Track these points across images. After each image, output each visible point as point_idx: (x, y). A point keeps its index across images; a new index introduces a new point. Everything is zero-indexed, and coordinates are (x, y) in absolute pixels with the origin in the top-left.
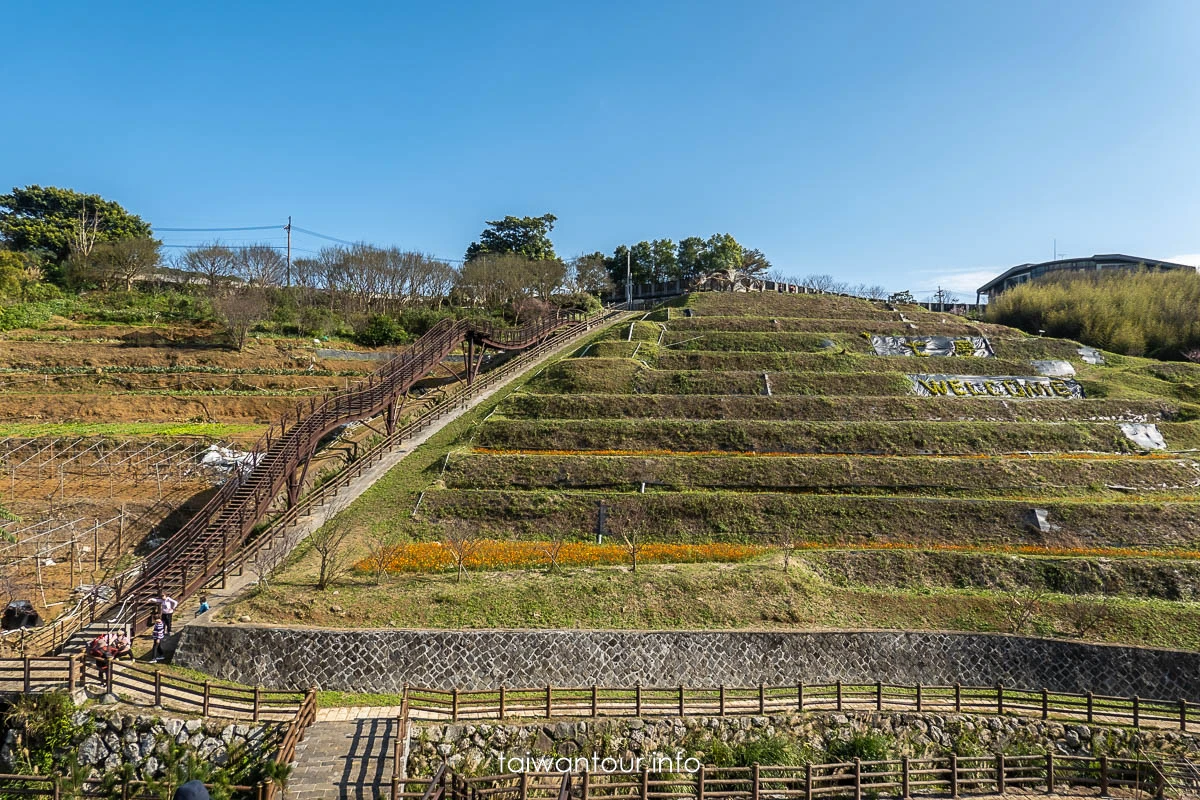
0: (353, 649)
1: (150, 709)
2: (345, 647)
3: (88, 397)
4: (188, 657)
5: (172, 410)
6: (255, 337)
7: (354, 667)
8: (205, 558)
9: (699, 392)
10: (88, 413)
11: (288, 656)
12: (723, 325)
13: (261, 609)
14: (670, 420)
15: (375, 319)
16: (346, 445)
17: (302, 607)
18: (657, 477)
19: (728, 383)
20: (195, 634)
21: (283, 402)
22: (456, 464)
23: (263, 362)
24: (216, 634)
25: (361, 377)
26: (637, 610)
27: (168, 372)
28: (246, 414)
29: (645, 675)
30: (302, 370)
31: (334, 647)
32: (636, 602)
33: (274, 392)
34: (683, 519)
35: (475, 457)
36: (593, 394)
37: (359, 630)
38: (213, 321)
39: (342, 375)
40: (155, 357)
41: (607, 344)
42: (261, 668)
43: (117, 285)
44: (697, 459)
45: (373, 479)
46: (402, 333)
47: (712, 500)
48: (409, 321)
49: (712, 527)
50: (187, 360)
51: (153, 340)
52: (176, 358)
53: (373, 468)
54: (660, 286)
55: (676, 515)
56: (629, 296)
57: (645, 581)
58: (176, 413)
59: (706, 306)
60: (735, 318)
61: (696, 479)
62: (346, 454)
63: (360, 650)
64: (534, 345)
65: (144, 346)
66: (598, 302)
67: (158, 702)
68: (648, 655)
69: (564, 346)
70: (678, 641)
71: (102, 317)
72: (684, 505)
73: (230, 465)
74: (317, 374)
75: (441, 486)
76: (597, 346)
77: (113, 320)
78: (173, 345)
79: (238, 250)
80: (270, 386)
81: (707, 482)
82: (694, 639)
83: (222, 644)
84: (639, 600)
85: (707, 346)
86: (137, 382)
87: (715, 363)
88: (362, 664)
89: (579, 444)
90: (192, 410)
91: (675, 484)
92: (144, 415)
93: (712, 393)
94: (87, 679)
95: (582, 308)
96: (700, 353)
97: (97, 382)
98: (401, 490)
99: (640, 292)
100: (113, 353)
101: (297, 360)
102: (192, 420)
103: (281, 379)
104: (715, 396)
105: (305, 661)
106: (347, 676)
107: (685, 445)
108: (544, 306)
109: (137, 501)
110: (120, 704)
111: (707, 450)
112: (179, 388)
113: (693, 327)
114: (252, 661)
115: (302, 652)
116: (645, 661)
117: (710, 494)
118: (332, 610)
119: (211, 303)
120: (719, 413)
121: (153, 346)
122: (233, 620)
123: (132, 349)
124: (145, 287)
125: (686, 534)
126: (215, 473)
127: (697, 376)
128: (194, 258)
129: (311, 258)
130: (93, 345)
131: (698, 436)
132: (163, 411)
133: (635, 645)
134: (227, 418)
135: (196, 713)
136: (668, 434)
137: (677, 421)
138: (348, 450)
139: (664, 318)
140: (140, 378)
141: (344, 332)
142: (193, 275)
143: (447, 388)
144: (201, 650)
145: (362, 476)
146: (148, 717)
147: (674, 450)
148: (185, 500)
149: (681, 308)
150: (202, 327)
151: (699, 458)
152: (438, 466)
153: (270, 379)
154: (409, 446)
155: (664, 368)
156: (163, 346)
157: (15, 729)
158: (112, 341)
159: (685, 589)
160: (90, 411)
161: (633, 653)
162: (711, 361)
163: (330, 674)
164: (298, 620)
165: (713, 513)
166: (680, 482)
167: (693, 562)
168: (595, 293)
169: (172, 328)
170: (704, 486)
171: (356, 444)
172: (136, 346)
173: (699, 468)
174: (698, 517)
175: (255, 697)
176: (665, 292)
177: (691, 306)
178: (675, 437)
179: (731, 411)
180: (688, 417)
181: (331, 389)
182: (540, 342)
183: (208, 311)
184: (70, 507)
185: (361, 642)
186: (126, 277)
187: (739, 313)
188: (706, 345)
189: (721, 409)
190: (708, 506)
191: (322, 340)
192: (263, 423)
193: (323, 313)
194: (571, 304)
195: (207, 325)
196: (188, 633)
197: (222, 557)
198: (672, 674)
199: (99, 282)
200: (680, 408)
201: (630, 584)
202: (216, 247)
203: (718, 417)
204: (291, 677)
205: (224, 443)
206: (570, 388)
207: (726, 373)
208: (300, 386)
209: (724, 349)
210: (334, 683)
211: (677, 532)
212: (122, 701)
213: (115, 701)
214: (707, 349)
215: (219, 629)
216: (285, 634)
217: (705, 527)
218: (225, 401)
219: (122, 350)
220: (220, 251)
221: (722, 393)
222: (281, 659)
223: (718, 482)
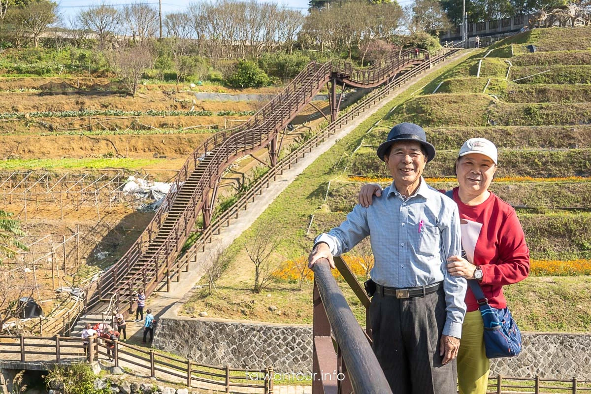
0: (292, 340)
1: (148, 380)
2: (285, 339)
3: (22, 138)
4: (164, 342)
5: (88, 147)
6: (142, 83)
7: (293, 354)
8: (156, 266)
9: (549, 123)
10: (24, 151)
11: (240, 345)
12: (567, 59)
13: (214, 307)
14: (527, 150)
15: (241, 64)
16: (235, 176)
17: (246, 306)
18: (521, 201)
19: (578, 114)
20: (168, 325)
21: (175, 139)
22: (337, 191)
23: (153, 105)
24: (184, 325)
25: (236, 116)
26: (524, 315)
27: (80, 115)
28: (147, 150)
29: (535, 369)
30: (186, 111)
31: (276, 339)
32: (522, 308)
33: (166, 130)
34: (549, 238)
35: (354, 185)
36: (450, 127)
37: (295, 326)
38: (107, 71)
39: (221, 115)
40: (67, 103)
41: (458, 81)
42: (220, 353)
43: (26, 43)
44: (557, 185)
45: (265, 204)
46: (263, 76)
47: (576, 221)
48: (268, 64)
49: (577, 245)
50: (92, 104)
51: (63, 89)
52: (83, 103)
53: (263, 194)
54: (494, 23)
55: (542, 235)
56: (465, 35)
57: (528, 291)
58: (92, 150)
59: (548, 41)
60: (578, 52)
61: (558, 202)
62: (236, 182)
63: (297, 341)
64: (385, 84)
65: (57, 94)
66: (436, 41)
67: (153, 375)
68: (538, 353)
69: (411, 83)
70: (564, 342)
71: (19, 71)
72: (549, 226)
73: (146, 193)
74: (199, 114)
75: (326, 209)
76: (448, 83)
77: (28, 72)
78: (80, 92)
79: (122, 7)
80: (162, 125)
81: (568, 205)
82: (578, 340)
83: (189, 333)
84: (525, 306)
85: (554, 79)
86: (57, 124)
87: (563, 96)
88: (299, 353)
89: (443, 172)
90: (103, 147)
91: (539, 207)
92: (67, 152)
93: (562, 123)
94: (100, 356)
95: (422, 47)
96: (548, 86)
97: (26, 125)
98: (292, 213)
99: (475, 30)
100: (33, 101)
101: (181, 103)
102: (104, 155)
103: (170, 119)
104: (567, 126)
105: (254, 349)
106: (287, 362)
107: (543, 172)
108: (389, 47)
109: (82, 222)
110: (126, 375)
111: (564, 176)
112: (90, 129)
113: (538, 62)
114: (213, 347)
115: (251, 342)
116: (535, 357)
117: (573, 216)
118: (270, 309)
119: (104, 55)
120: (572, 141)
121: (64, 93)
122: (195, 315)
123: (47, 97)
124: (49, 43)
125: (552, 251)
126: (135, 199)
127: (547, 108)
128: (87, 16)
129: (182, 12)
130: (17, 94)
131: (555, 164)
132: (81, 148)
133: (526, 344)
134: (132, 153)
135: (182, 384)
136: (526, 162)
137: (534, 150)
138: (238, 179)
139: (509, 55)
140: (58, 121)
141: (213, 77)
142: (87, 32)
143: (311, 124)
144: (173, 337)
145: (256, 202)
146: (149, 385)
147: (533, 176)
148: (118, 222)
149: (524, 45)
150: (99, 76)
151: (559, 183)
152: (320, 192)
153: (162, 120)
154: (290, 175)
155: (514, 101)
156: (72, 94)
157: (54, 389)
158: (31, 91)
159: (565, 298)
160: (26, 150)
161: (525, 351)
162: (558, 94)
163: (275, 360)
164: (245, 316)
165: (577, 233)
166: (543, 205)
167: (566, 276)
168: (433, 33)
169: (76, 78)
170: (565, 209)
171: (243, 174)
172: (51, 94)
173: (560, 193)
174: (563, 236)
175: (227, 373)
176: (500, 29)
177: (534, 41)
178: (533, 165)
179: (584, 140)
180: (543, 146)
181: (212, 128)
182: (390, 80)
183: (103, 61)
184: (34, 226)
185: (297, 335)
186: (33, 35)
187: (582, 47)
188: (552, 79)
189: (573, 138)
190: (573, 227)
191: (197, 84)
192: (160, 157)
193: (196, 61)
194: (412, 44)
195: (103, 75)
196: (162, 324)
197: (166, 267)
198: (559, 369)
199: (13, 41)
200: (534, 138)
201: (515, 293)
202: (103, 6)
203: (572, 146)
204: (244, 361)
205: (139, 174)
206: (427, 122)
207: (576, 105)
208: (187, 125)
209: (570, 82)
210: (278, 367)
211: (544, 250)
212: (127, 373)
213: (122, 373)
214: (554, 82)
215: (186, 321)
216: (237, 327)
217: (570, 246)
218: (129, 140)
219: (41, 98)
220: (107, 9)
221: (572, 123)
222: (235, 346)
223: (579, 206)
